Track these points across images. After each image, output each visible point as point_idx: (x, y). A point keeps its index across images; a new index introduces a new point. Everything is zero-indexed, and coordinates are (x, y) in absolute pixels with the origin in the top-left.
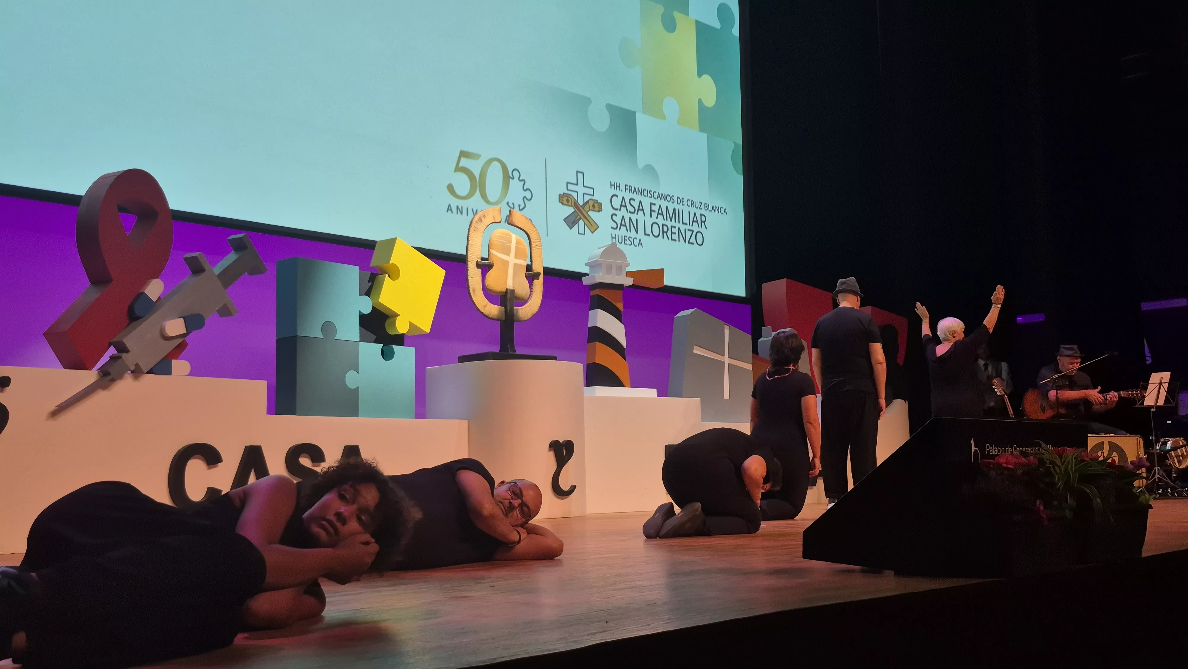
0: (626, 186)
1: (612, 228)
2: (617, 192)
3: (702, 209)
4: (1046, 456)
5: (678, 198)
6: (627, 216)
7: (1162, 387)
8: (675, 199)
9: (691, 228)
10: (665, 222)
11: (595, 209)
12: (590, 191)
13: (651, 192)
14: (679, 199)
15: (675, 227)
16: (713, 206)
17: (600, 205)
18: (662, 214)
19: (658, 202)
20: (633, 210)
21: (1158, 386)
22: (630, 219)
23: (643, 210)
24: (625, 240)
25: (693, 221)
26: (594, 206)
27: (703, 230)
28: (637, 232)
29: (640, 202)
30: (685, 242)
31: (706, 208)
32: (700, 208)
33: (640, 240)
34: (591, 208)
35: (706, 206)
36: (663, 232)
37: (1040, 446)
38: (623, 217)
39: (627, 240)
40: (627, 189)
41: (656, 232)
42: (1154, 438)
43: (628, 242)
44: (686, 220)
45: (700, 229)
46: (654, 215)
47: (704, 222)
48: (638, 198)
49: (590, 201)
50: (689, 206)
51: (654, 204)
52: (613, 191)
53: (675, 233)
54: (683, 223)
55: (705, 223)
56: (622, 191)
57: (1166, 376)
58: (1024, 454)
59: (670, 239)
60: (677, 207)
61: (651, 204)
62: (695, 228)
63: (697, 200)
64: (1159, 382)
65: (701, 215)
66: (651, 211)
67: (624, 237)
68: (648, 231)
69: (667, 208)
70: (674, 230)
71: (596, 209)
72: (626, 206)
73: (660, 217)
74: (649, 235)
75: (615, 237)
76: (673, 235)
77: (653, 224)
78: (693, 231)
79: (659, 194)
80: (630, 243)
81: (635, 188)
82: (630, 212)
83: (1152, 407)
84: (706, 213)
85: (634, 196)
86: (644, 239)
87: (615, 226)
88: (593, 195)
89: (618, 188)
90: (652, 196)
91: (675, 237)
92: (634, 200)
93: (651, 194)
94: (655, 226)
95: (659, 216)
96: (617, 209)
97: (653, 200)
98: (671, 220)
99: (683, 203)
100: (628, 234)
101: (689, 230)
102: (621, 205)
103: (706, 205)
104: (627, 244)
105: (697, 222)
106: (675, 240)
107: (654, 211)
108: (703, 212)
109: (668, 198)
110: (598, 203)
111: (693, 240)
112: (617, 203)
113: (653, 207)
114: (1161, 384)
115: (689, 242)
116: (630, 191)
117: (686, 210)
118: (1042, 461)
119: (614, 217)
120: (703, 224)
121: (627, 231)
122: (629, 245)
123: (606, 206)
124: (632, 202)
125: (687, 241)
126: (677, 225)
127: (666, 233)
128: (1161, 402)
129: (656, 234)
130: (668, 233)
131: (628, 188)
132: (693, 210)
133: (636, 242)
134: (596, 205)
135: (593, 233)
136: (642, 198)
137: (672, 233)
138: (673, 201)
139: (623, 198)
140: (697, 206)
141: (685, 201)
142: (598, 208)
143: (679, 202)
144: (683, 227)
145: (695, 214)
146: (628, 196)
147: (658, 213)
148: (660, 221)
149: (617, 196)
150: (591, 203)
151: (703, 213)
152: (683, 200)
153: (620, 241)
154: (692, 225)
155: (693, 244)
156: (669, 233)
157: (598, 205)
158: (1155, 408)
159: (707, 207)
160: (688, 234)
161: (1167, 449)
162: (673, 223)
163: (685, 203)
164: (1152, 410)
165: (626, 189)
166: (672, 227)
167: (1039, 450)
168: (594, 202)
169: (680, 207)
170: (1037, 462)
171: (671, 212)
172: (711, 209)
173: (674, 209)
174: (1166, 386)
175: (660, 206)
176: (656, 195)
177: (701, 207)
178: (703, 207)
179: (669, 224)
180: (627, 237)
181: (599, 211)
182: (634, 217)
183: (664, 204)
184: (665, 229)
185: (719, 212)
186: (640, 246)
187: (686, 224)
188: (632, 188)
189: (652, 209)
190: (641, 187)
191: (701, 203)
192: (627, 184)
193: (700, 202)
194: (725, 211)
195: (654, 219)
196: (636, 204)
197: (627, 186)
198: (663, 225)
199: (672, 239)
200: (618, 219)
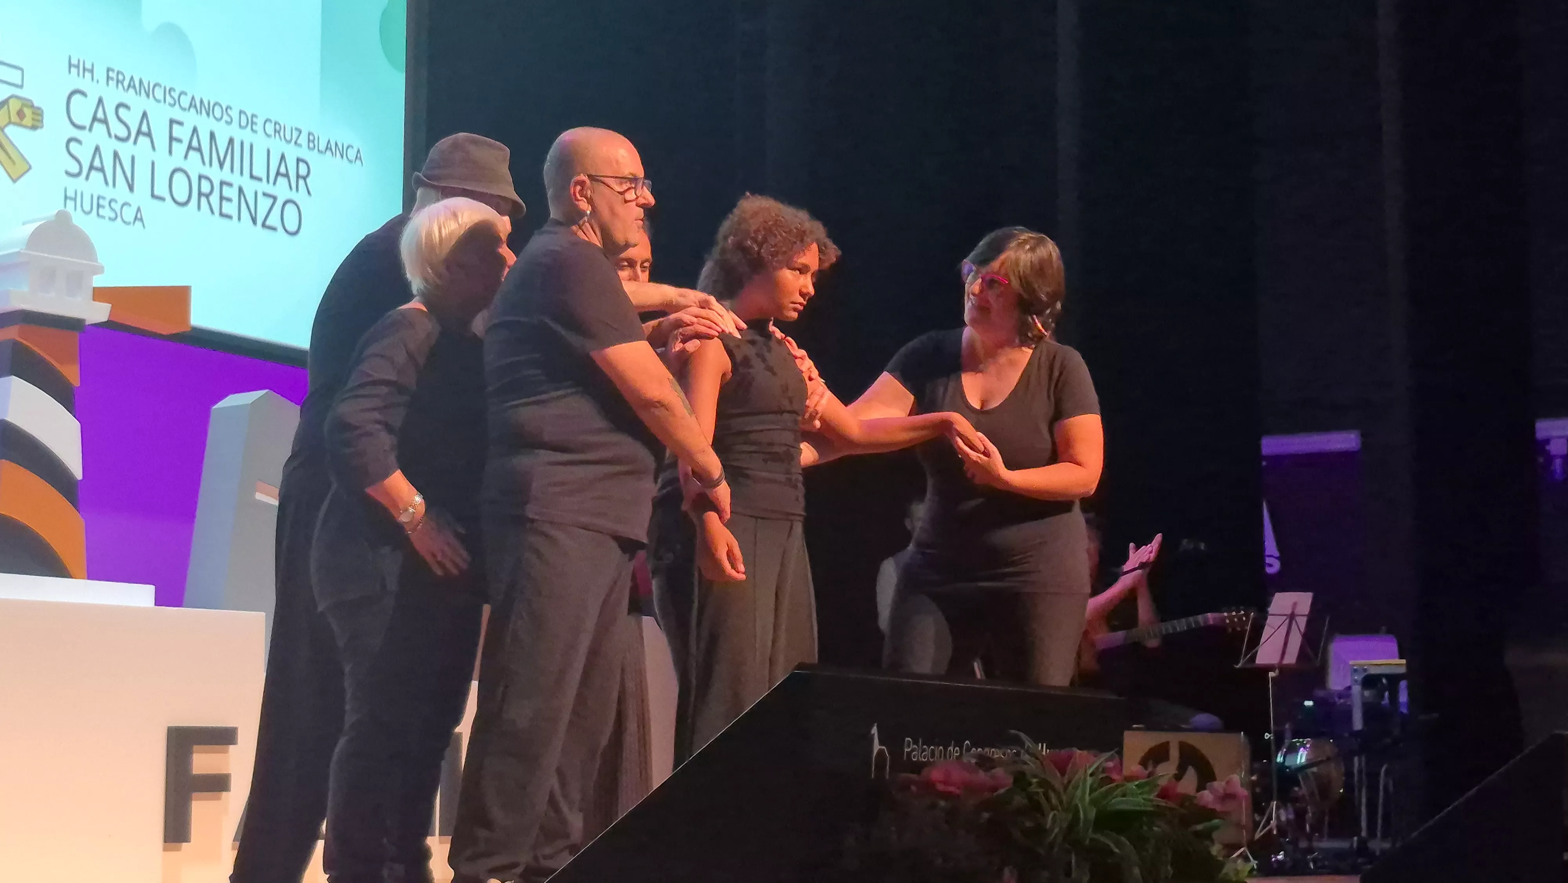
0: (108, 70)
1: (67, 173)
2: (84, 83)
3: (300, 146)
4: (1031, 766)
5: (241, 112)
6: (108, 147)
7: (1294, 622)
8: (234, 114)
9: (270, 189)
10: (206, 171)
11: (24, 122)
12: (14, 76)
13: (172, 93)
14: (243, 117)
15: (230, 185)
16: (329, 141)
17: (38, 113)
18: (199, 150)
19: (191, 119)
20: (123, 133)
21: (1288, 620)
22: (116, 155)
23: (149, 135)
24: (99, 206)
25: (278, 173)
26: (21, 114)
27: (300, 197)
28: (131, 188)
29: (145, 115)
30: (254, 221)
31: (311, 145)
32: (296, 143)
33: (139, 210)
34: (14, 118)
35: (312, 140)
36: (200, 194)
37: (1021, 744)
38: (97, 149)
39: (103, 207)
40: (112, 79)
41: (181, 190)
42: (1272, 738)
43: (106, 212)
44: (259, 170)
45: (293, 195)
46: (179, 149)
47: (305, 178)
48: (138, 103)
49: (11, 101)
50: (268, 136)
51: (180, 123)
52: (76, 81)
53: (229, 200)
54: (252, 177)
55: (308, 180)
56: (98, 82)
57: (1303, 601)
58: (985, 763)
59: (217, 211)
60: (239, 135)
61: (172, 122)
62: (282, 189)
63: (288, 122)
64: (1289, 612)
65: (299, 160)
66: (171, 139)
67: (98, 198)
68: (161, 189)
69: (212, 136)
70: (227, 192)
71: (28, 121)
72: (105, 121)
73: (194, 155)
74: (162, 199)
75: (73, 196)
76: (224, 202)
77: (175, 171)
78: (275, 198)
79: (193, 98)
80: (113, 215)
81: (132, 78)
82: (117, 137)
83: (1271, 668)
84: (311, 157)
85: (129, 97)
86: (150, 207)
87: (75, 169)
88: (21, 87)
89: (88, 75)
90: (176, 102)
91: (228, 208)
92: (127, 107)
93: (172, 96)
94: (179, 178)
95: (192, 153)
96: (81, 128)
97: (177, 114)
98: (221, 165)
99: (254, 127)
100: (109, 193)
101: (265, 194)
102: (95, 119)
103: (311, 138)
104: (103, 217)
105: (287, 175)
106: (229, 217)
107: (179, 141)
108: (304, 153)
109: (218, 112)
110: (32, 106)
111: (274, 220)
112: (83, 110)
113: (177, 131)
114: (1292, 617)
115: (264, 225)
116: (120, 85)
117: (261, 143)
118: (1020, 779)
119: (73, 145)
120: (301, 182)
121: (106, 183)
122: (110, 219)
123: (54, 116)
124: (122, 111)
125: (259, 221)
126: (236, 179)
127: (207, 196)
128: (1291, 658)
129: (182, 197)
130: (211, 198)
131: (114, 77)
132: (278, 147)
133: (129, 214)
134: (27, 112)
135: (14, 181)
136: (148, 105)
137: (222, 198)
138: (229, 120)
139: (100, 101)
140: (288, 138)
141: (260, 121)
142: (33, 119)
143: (243, 123)
144: (250, 188)
145: (283, 157)
146: (113, 95)
147: (190, 147)
148: (194, 165)
149: (84, 94)
150: (14, 106)
151: (302, 156)
152: (255, 120)
153: (87, 208)
154: (274, 183)
155: (274, 229)
156: (215, 199)
157: (33, 113)
158: (1277, 671)
159: (313, 142)
160: (264, 204)
161: (1298, 762)
162: (225, 174)
163: (259, 128)
164: (1271, 674)
165: (108, 78)
166: (222, 183)
167: (1018, 754)
168: (23, 105)
169: (246, 136)
170: (1011, 780)
171: (222, 145)
172: (322, 147)
173: (231, 141)
174: (1302, 622)
175: (195, 130)
176: (185, 101)
177: (299, 142)
178: (303, 140)
179: (216, 174)
180: (104, 198)
181: (34, 128)
182: (126, 150)
183: (206, 125)
184: (205, 187)
185: (342, 157)
186: (138, 223)
187: (260, 179)
188: (124, 77)
189: (175, 135)
190: (149, 78)
191: (300, 132)
192: (112, 66)
193: (297, 129)
194: (358, 157)
195: (177, 160)
196: (132, 118)
197: (113, 70)
198: (200, 177)
199: (221, 214)
200: (84, 154)
